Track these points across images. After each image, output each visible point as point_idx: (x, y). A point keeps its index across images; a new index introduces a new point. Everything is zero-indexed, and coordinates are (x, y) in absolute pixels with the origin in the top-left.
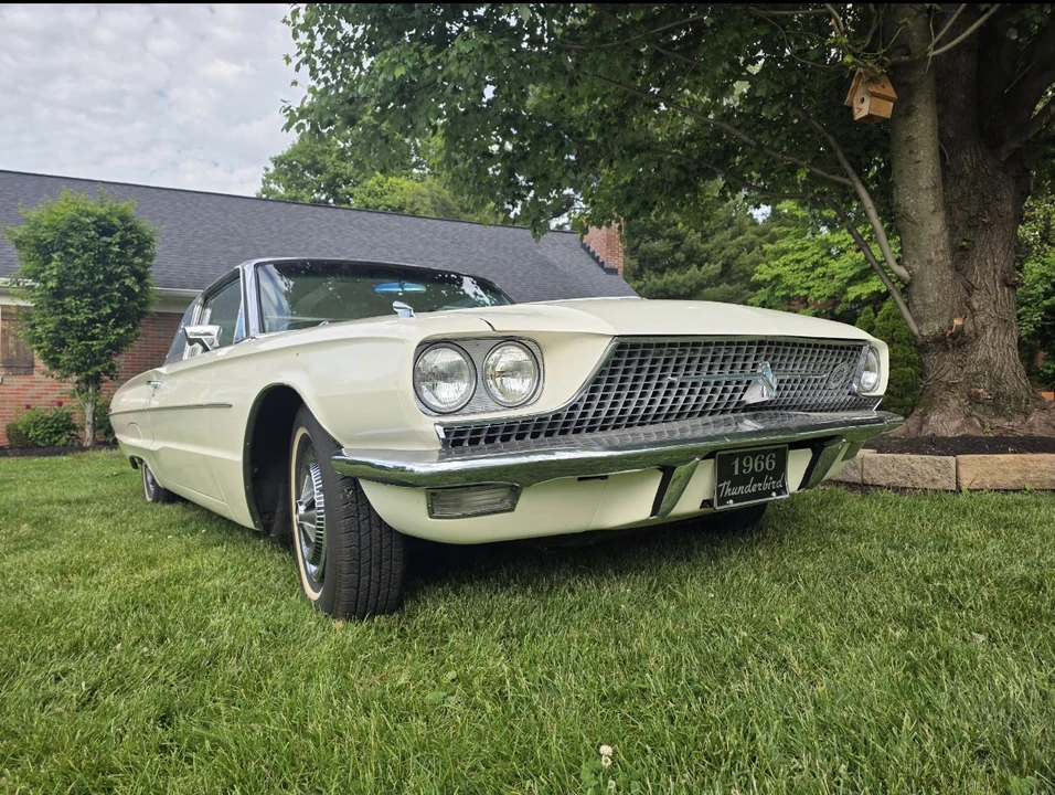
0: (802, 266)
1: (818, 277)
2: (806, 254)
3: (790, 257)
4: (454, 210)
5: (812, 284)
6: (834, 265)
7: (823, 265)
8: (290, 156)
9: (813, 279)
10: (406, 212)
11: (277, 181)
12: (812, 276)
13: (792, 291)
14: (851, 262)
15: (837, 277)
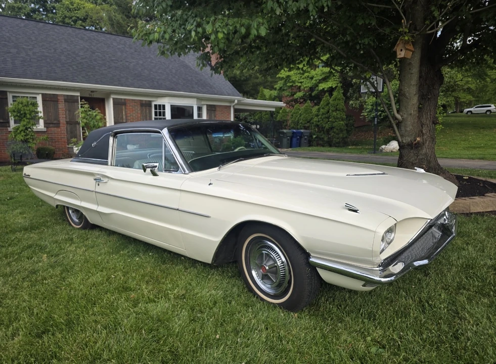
1: (306, 78)
5: (302, 80)
6: (313, 73)
7: (307, 72)
9: (303, 78)
12: (303, 77)
13: (295, 83)
14: (320, 72)
15: (314, 79)
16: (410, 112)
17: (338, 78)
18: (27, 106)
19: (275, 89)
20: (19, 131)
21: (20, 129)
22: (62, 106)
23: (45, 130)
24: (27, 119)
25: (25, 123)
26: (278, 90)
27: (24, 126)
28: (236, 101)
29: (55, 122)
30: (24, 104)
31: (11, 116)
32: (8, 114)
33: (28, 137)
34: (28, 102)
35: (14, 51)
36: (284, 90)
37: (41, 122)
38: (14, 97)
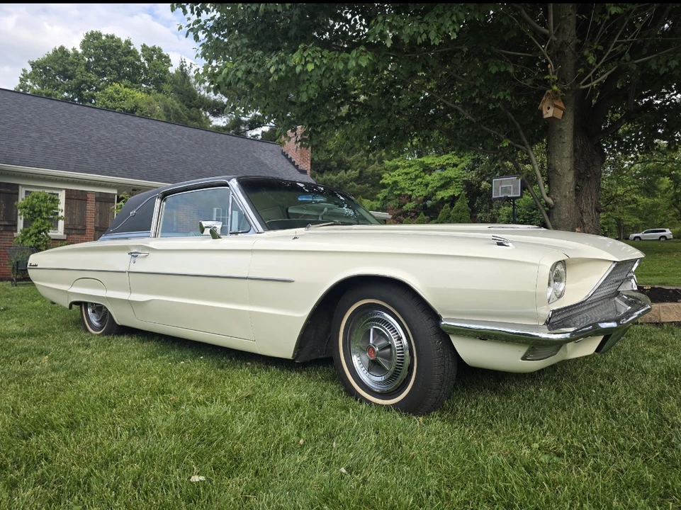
0: (409, 177)
1: (418, 184)
2: (410, 170)
3: (401, 171)
4: (184, 118)
5: (414, 188)
6: (428, 178)
7: (421, 177)
8: (45, 62)
9: (415, 185)
10: (137, 114)
11: (33, 79)
12: (415, 183)
13: (403, 191)
14: (438, 177)
15: (430, 186)
16: (564, 194)
17: (462, 185)
18: (44, 201)
19: (378, 199)
20: (28, 235)
21: (31, 233)
22: (91, 206)
23: (65, 237)
24: (41, 218)
25: (38, 224)
26: (382, 200)
27: (37, 228)
28: (326, 210)
29: (80, 227)
30: (40, 199)
31: (21, 214)
32: (17, 212)
33: (39, 243)
34: (46, 197)
35: (35, 135)
36: (389, 200)
37: (61, 224)
38: (27, 192)
